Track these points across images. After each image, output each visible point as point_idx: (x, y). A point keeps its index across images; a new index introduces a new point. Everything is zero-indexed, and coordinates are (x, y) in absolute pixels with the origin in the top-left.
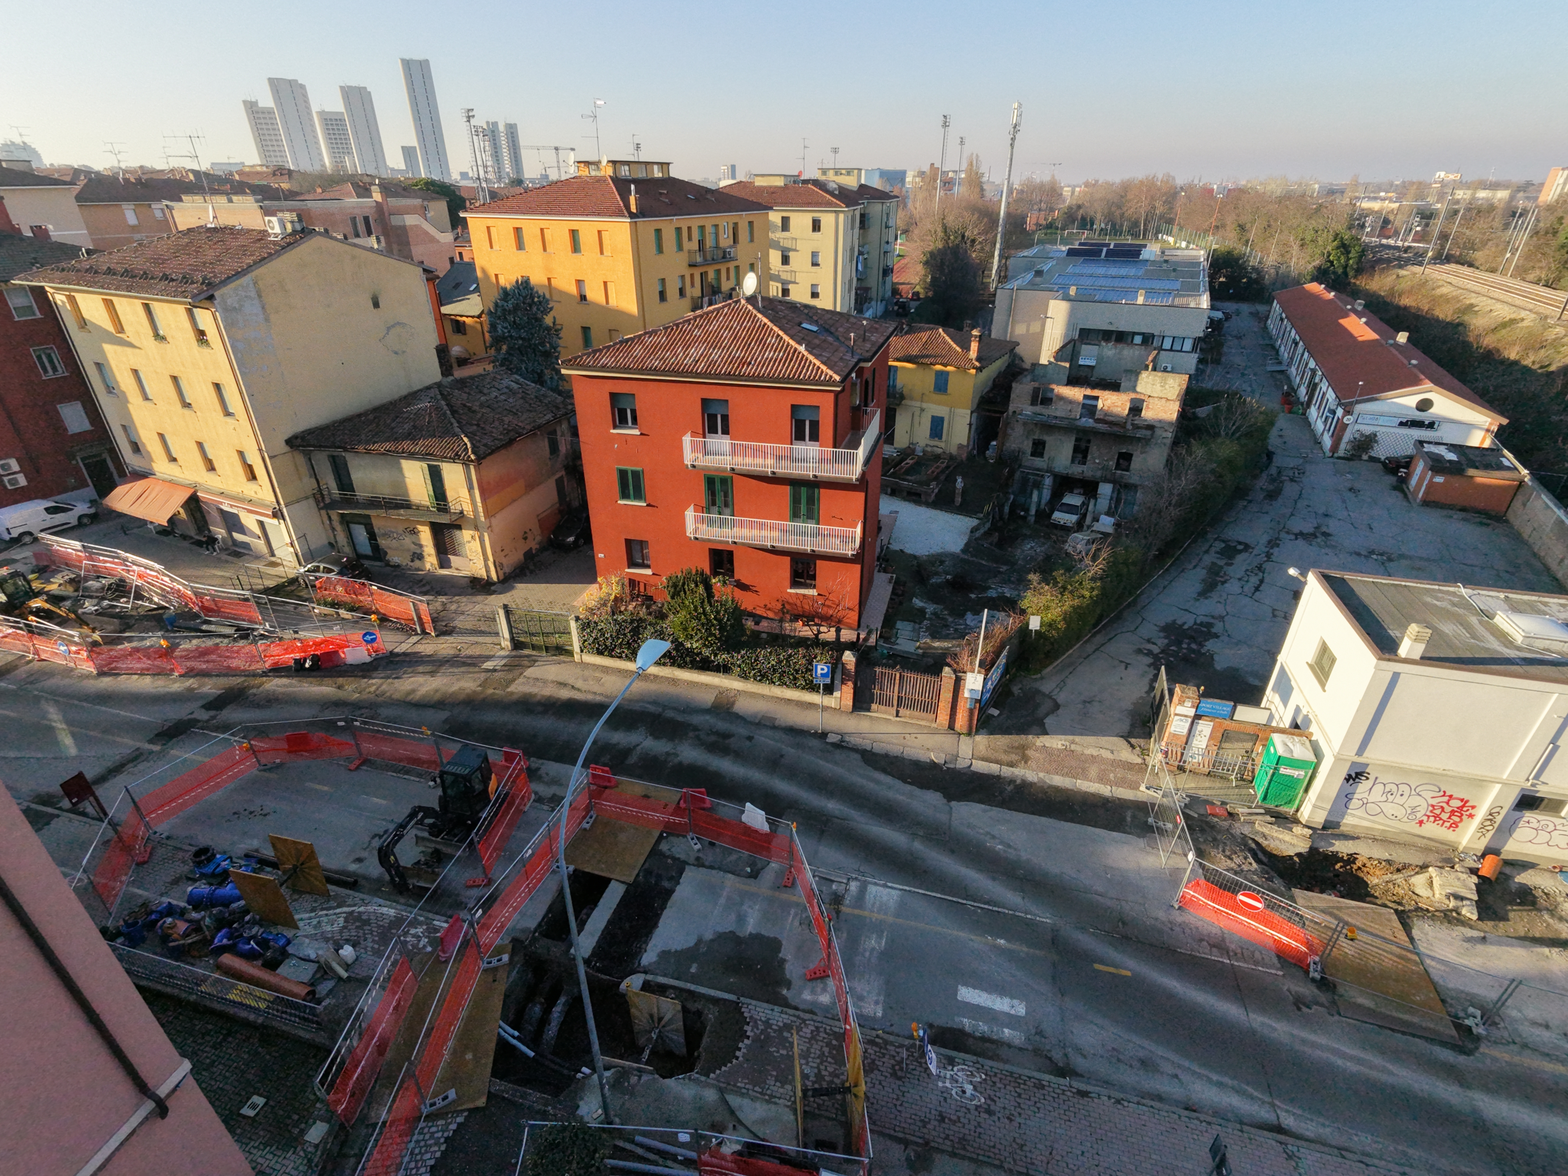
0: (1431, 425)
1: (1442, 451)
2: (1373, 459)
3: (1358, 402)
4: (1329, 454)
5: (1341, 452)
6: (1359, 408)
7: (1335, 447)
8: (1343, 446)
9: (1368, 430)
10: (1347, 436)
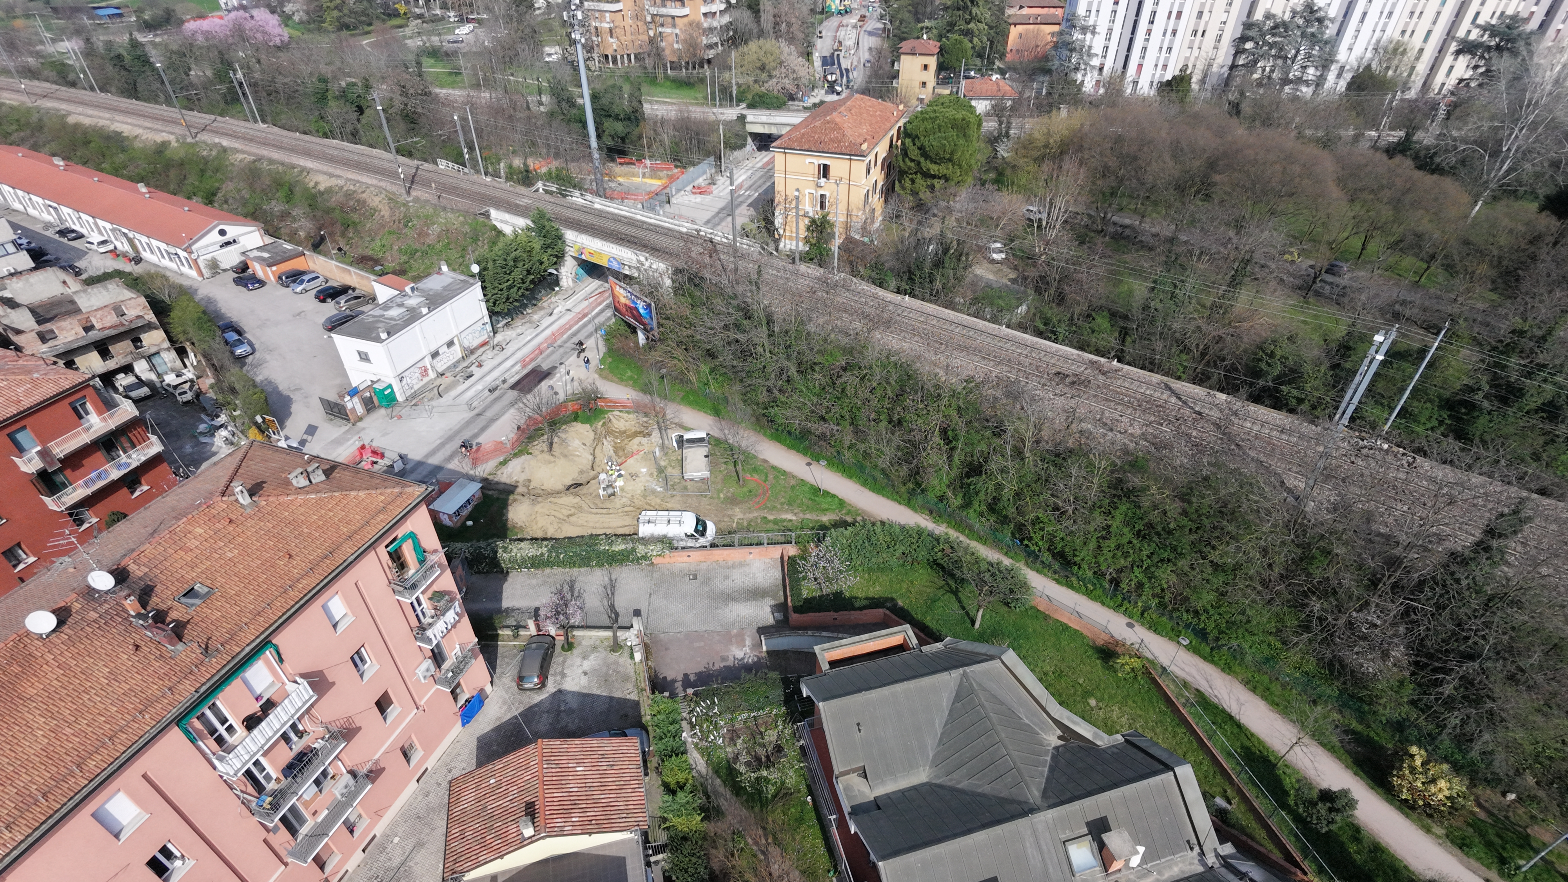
0: (234, 241)
1: (256, 253)
2: (225, 270)
3: (190, 246)
4: (200, 279)
5: (206, 275)
6: (194, 247)
7: (201, 274)
8: (204, 271)
9: (209, 257)
10: (202, 265)
